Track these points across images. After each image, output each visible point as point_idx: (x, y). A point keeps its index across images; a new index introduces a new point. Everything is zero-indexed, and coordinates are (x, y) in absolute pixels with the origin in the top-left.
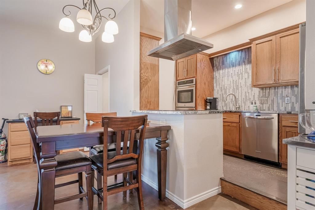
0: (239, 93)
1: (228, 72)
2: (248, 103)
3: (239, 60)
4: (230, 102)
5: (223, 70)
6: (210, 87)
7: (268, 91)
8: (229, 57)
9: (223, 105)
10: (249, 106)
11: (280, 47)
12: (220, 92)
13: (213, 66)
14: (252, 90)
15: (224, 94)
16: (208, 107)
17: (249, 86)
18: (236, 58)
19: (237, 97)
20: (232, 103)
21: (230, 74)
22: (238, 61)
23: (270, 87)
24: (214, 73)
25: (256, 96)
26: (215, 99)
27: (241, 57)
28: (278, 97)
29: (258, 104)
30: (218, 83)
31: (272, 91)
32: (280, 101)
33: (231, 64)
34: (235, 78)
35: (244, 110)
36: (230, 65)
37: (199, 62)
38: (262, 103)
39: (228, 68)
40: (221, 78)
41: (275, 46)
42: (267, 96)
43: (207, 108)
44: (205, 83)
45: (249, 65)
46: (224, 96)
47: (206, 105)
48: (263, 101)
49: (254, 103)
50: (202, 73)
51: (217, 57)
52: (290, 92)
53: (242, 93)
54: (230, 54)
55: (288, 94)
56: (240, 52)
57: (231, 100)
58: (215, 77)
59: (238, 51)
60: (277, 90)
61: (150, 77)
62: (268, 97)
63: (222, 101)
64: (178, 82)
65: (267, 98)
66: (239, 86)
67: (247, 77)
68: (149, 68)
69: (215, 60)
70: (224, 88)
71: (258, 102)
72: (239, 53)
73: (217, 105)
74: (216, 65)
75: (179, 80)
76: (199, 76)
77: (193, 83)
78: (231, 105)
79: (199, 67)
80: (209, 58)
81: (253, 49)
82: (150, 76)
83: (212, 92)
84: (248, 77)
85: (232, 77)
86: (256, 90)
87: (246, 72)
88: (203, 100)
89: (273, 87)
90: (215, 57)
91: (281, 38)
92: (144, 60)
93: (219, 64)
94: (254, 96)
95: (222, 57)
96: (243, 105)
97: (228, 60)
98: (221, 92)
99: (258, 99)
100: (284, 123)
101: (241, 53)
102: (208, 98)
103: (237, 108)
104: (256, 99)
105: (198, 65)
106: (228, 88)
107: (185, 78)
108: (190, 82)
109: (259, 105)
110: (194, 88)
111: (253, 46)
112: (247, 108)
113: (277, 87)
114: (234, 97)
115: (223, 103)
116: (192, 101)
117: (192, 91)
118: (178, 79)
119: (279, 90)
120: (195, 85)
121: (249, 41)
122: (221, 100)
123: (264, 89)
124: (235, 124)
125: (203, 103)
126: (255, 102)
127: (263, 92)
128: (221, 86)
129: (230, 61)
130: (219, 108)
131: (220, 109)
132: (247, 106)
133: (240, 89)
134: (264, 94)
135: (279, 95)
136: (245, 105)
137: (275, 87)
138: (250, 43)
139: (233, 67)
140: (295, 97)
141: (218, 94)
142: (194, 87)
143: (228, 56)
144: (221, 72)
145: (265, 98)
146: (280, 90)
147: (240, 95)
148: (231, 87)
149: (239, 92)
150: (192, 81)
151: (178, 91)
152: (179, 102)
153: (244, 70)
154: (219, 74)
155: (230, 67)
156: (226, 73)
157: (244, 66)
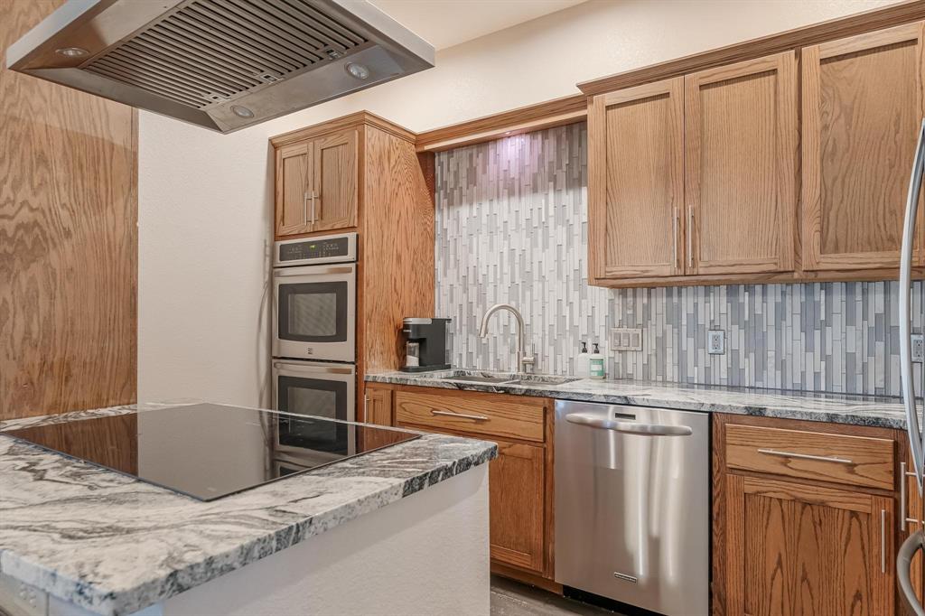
0: (534, 303)
1: (494, 215)
2: (569, 347)
3: (536, 171)
4: (500, 340)
5: (471, 204)
6: (419, 275)
7: (645, 300)
8: (497, 155)
9: (473, 349)
10: (570, 359)
11: (702, 126)
12: (460, 297)
13: (432, 189)
14: (583, 296)
15: (475, 304)
16: (413, 361)
17: (572, 277)
18: (521, 160)
19: (526, 320)
20: (505, 340)
21: (500, 223)
22: (528, 172)
23: (650, 288)
24: (438, 217)
25: (600, 320)
26: (440, 326)
27: (541, 158)
28: (679, 326)
29: (606, 353)
30: (452, 257)
31: (660, 302)
32: (688, 344)
33: (501, 184)
34: (520, 241)
35: (552, 372)
36: (501, 189)
37: (372, 163)
38: (624, 349)
39: (492, 200)
40: (465, 240)
41: (680, 123)
42: (640, 321)
43: (408, 365)
44: (399, 258)
45: (571, 193)
46: (477, 312)
47: (402, 353)
48: (625, 342)
49: (590, 347)
50: (388, 214)
51: (450, 150)
52: (723, 310)
53: (544, 302)
54: (499, 144)
55: (717, 318)
56: (540, 137)
57: (502, 329)
58: (439, 231)
59: (532, 132)
60: (675, 299)
61: (64, 214)
62: (643, 326)
63: (469, 332)
64: (281, 246)
65: (639, 331)
66: (536, 276)
67: (563, 239)
68: (56, 155)
69: (441, 164)
70: (476, 280)
71: (605, 344)
72: (536, 141)
73: (448, 347)
74: (445, 184)
75: (284, 237)
76: (372, 222)
77: (345, 253)
78: (503, 351)
79: (375, 185)
80: (417, 153)
81: (594, 127)
82: (64, 206)
83: (428, 294)
84: (569, 243)
85: (507, 237)
86: (602, 296)
87: (561, 219)
88: (392, 329)
89: (662, 285)
90: (440, 151)
91: (705, 92)
92: (13, 105)
93: (457, 182)
94: (591, 318)
95: (469, 152)
96: (550, 351)
97: (492, 167)
98: (465, 296)
99: (608, 332)
100: (735, 456)
101: (543, 143)
102: (413, 321)
103: (525, 365)
104: (600, 331)
105: (370, 177)
106: (491, 280)
107: (309, 229)
108: (333, 247)
109: (612, 354)
110: (350, 279)
111: (593, 113)
112: (563, 366)
113: (675, 289)
114: (513, 318)
115: (473, 339)
116: (340, 336)
117: (340, 288)
118: (280, 234)
119: (683, 299)
120: (353, 266)
121: (579, 92)
122: (464, 329)
123: (630, 292)
124: (526, 447)
125: (392, 340)
126: (597, 345)
127: (625, 306)
128: (463, 273)
129: (498, 173)
130: (455, 361)
131: (461, 363)
132: (566, 360)
133: (537, 286)
134: (630, 312)
135: (684, 322)
136: (556, 354)
137: (669, 288)
138: (580, 102)
139: (512, 199)
140: (742, 331)
141: (452, 301)
142: (349, 271)
143: (492, 152)
144: (464, 211)
145: (631, 330)
146: (687, 302)
147: (537, 310)
148: (502, 278)
149: (535, 298)
150: (341, 247)
151: (280, 286)
152: (284, 334)
153: (551, 212)
154: (458, 220)
155: (498, 197)
156: (484, 220)
157: (551, 194)
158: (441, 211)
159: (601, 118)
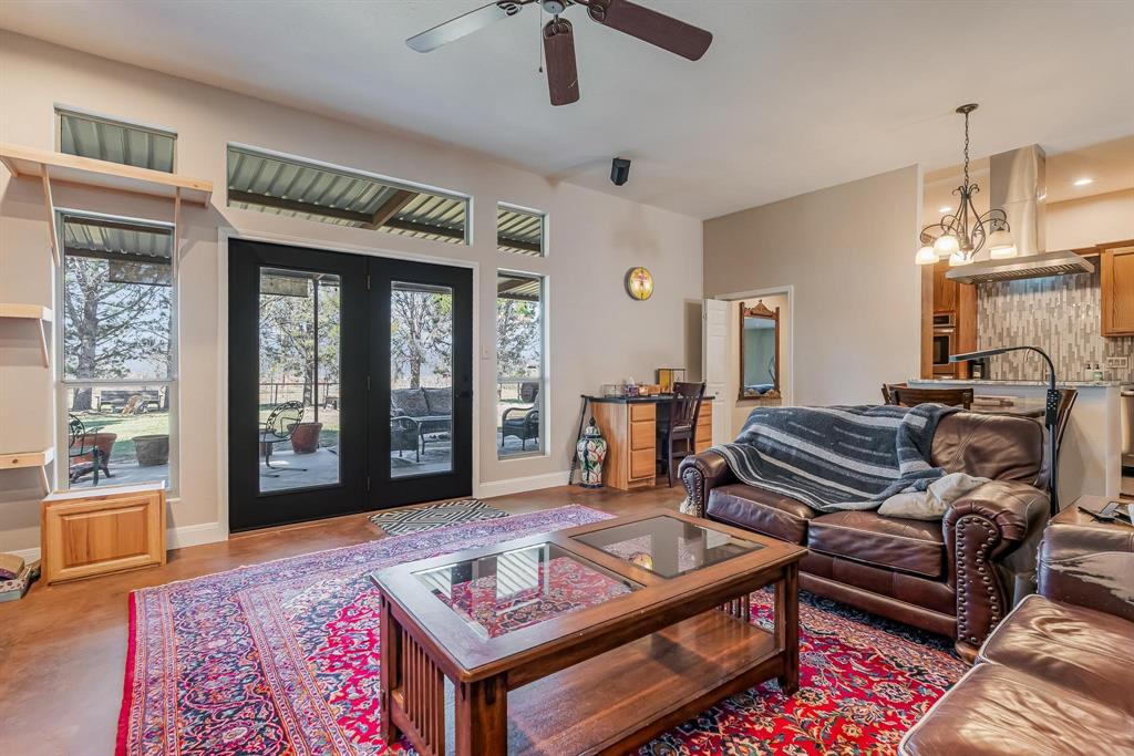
0: (1052, 344)
1: (1022, 301)
2: (1078, 367)
5: (1005, 296)
21: (1027, 306)
24: (980, 302)
25: (1099, 353)
29: (1103, 369)
30: (990, 323)
34: (1042, 315)
38: (1115, 367)
39: (1021, 294)
40: (1000, 314)
42: (1126, 353)
45: (1079, 291)
48: (1116, 364)
49: (1092, 366)
53: (1059, 344)
58: (980, 309)
63: (1003, 361)
65: (1126, 358)
66: (1053, 332)
67: (1073, 314)
70: (1009, 335)
71: (1103, 365)
78: (1029, 370)
84: (1078, 315)
85: (1032, 313)
86: (1101, 341)
87: (1073, 304)
94: (1092, 352)
96: (1062, 369)
99: (1105, 359)
104: (1099, 359)
106: (1020, 334)
109: (1107, 370)
115: (1006, 364)
122: (999, 359)
123: (1119, 339)
126: (1097, 365)
127: (1116, 347)
128: (999, 331)
130: (992, 375)
132: (1074, 373)
133: (1053, 337)
134: (1119, 349)
136: (1066, 371)
138: (1097, 250)
139: (1037, 294)
144: (1000, 299)
145: (1120, 358)
147: (1054, 348)
148: (1028, 334)
149: (1052, 342)
154: (995, 304)
155: (1026, 293)
156: (1015, 304)
157: (1065, 292)
158: (982, 299)
159: (1111, 261)
